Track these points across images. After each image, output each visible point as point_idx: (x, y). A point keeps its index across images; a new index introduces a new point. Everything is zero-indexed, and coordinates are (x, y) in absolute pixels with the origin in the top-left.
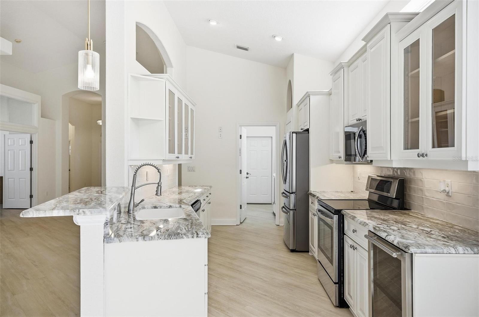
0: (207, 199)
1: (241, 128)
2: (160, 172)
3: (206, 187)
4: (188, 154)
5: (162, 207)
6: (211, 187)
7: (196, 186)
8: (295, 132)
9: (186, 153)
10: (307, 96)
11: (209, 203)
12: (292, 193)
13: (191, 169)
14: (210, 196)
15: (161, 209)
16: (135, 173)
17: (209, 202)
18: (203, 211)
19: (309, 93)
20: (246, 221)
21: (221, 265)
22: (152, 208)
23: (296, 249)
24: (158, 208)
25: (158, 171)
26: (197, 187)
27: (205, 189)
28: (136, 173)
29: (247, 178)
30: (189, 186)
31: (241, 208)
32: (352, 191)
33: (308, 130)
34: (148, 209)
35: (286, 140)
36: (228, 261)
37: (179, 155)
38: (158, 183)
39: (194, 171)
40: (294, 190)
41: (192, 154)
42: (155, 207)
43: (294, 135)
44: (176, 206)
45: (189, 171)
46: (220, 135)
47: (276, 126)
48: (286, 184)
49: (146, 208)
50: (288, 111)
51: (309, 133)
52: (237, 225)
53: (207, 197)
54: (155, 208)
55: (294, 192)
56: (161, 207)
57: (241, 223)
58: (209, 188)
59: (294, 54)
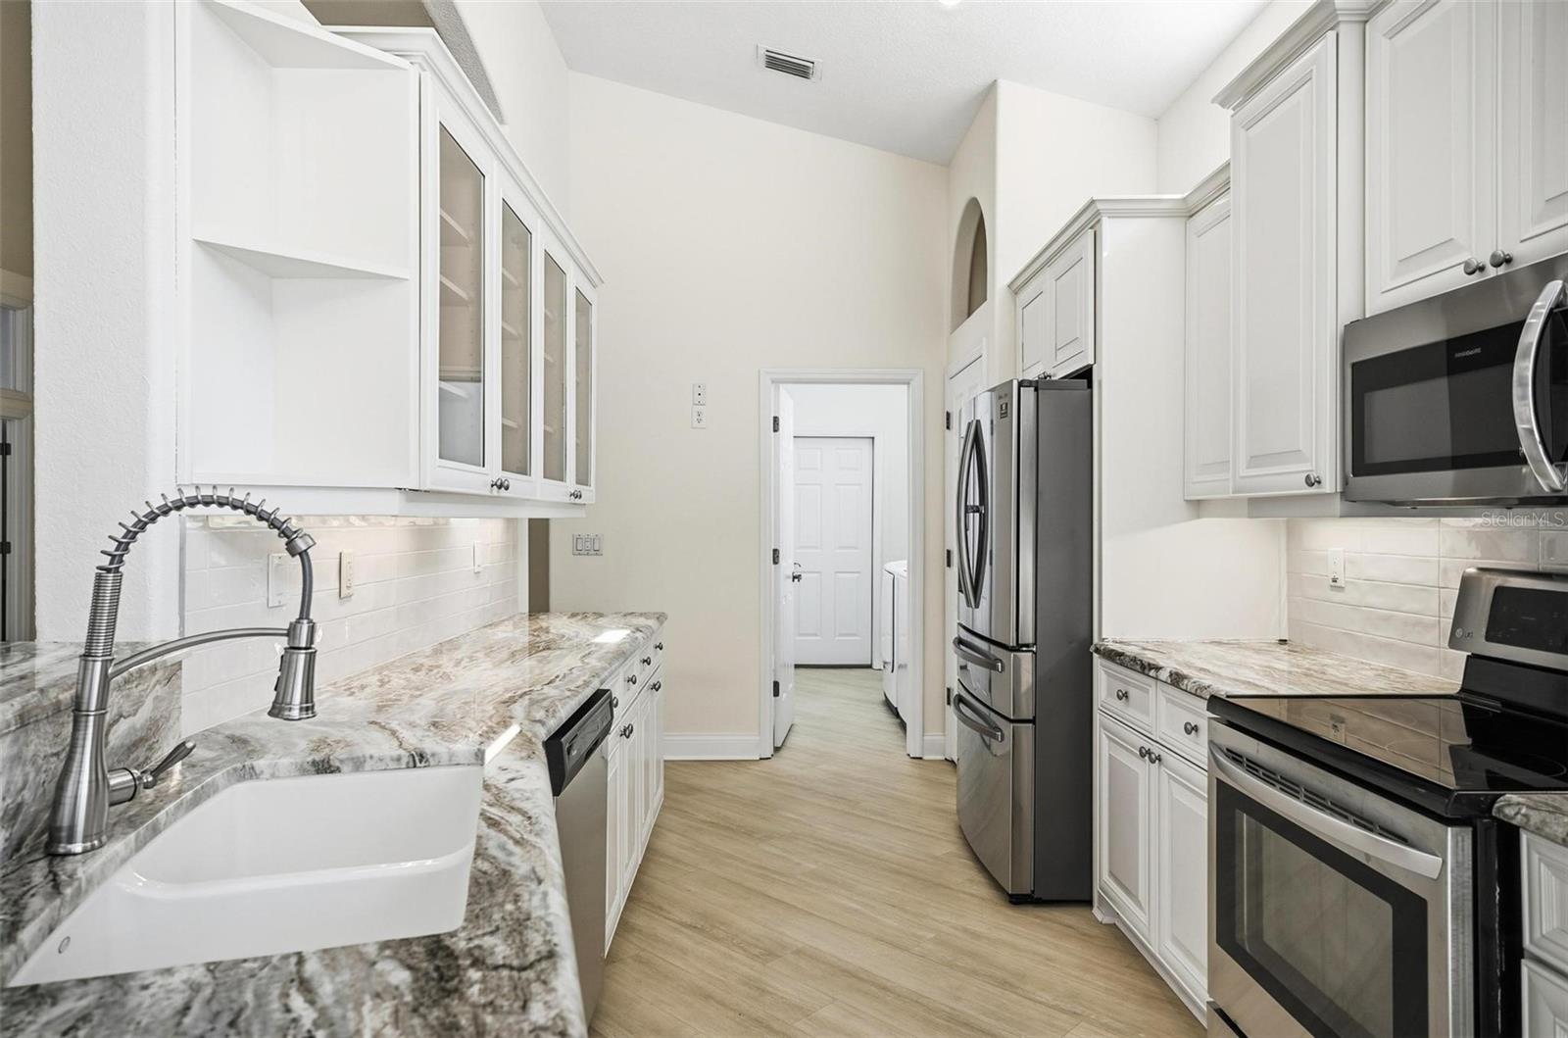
0: (643, 675)
1: (777, 390)
2: (303, 555)
3: (641, 621)
4: (562, 479)
5: (368, 765)
6: (661, 618)
7: (601, 615)
8: (1031, 382)
9: (553, 471)
10: (1089, 220)
11: (656, 687)
12: (1019, 647)
13: (586, 547)
14: (657, 658)
15: (359, 777)
16: (105, 561)
17: (651, 682)
18: (627, 732)
19: (1100, 206)
20: (794, 740)
21: (708, 997)
22: (303, 771)
23: (1033, 892)
24: (338, 770)
25: (291, 549)
26: (601, 621)
27: (638, 630)
28: (117, 559)
29: (794, 578)
30: (574, 615)
31: (776, 693)
32: (1283, 642)
33: (1086, 374)
34: (273, 776)
35: (978, 422)
36: (745, 969)
37: (511, 478)
38: (291, 632)
39: (597, 552)
40: (1028, 636)
41: (583, 479)
42: (324, 767)
43: (1028, 394)
44: (451, 756)
45: (578, 552)
46: (696, 417)
47: (908, 384)
48: (977, 606)
49: (266, 775)
50: (956, 324)
51: (1090, 385)
52: (761, 759)
53: (647, 661)
54: (318, 772)
55: (1027, 646)
56: (358, 764)
57: (777, 749)
58: (652, 623)
59: (999, 81)
